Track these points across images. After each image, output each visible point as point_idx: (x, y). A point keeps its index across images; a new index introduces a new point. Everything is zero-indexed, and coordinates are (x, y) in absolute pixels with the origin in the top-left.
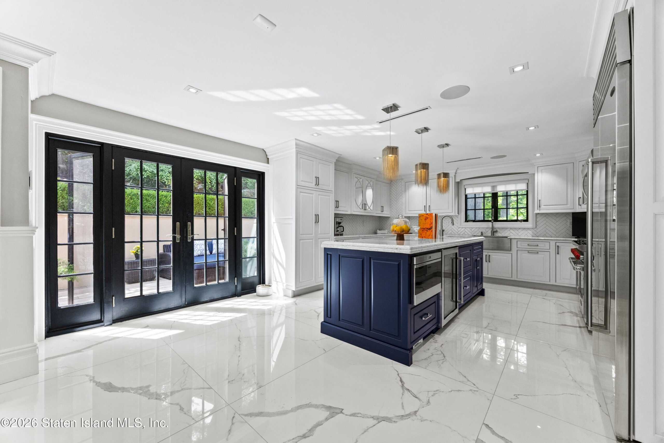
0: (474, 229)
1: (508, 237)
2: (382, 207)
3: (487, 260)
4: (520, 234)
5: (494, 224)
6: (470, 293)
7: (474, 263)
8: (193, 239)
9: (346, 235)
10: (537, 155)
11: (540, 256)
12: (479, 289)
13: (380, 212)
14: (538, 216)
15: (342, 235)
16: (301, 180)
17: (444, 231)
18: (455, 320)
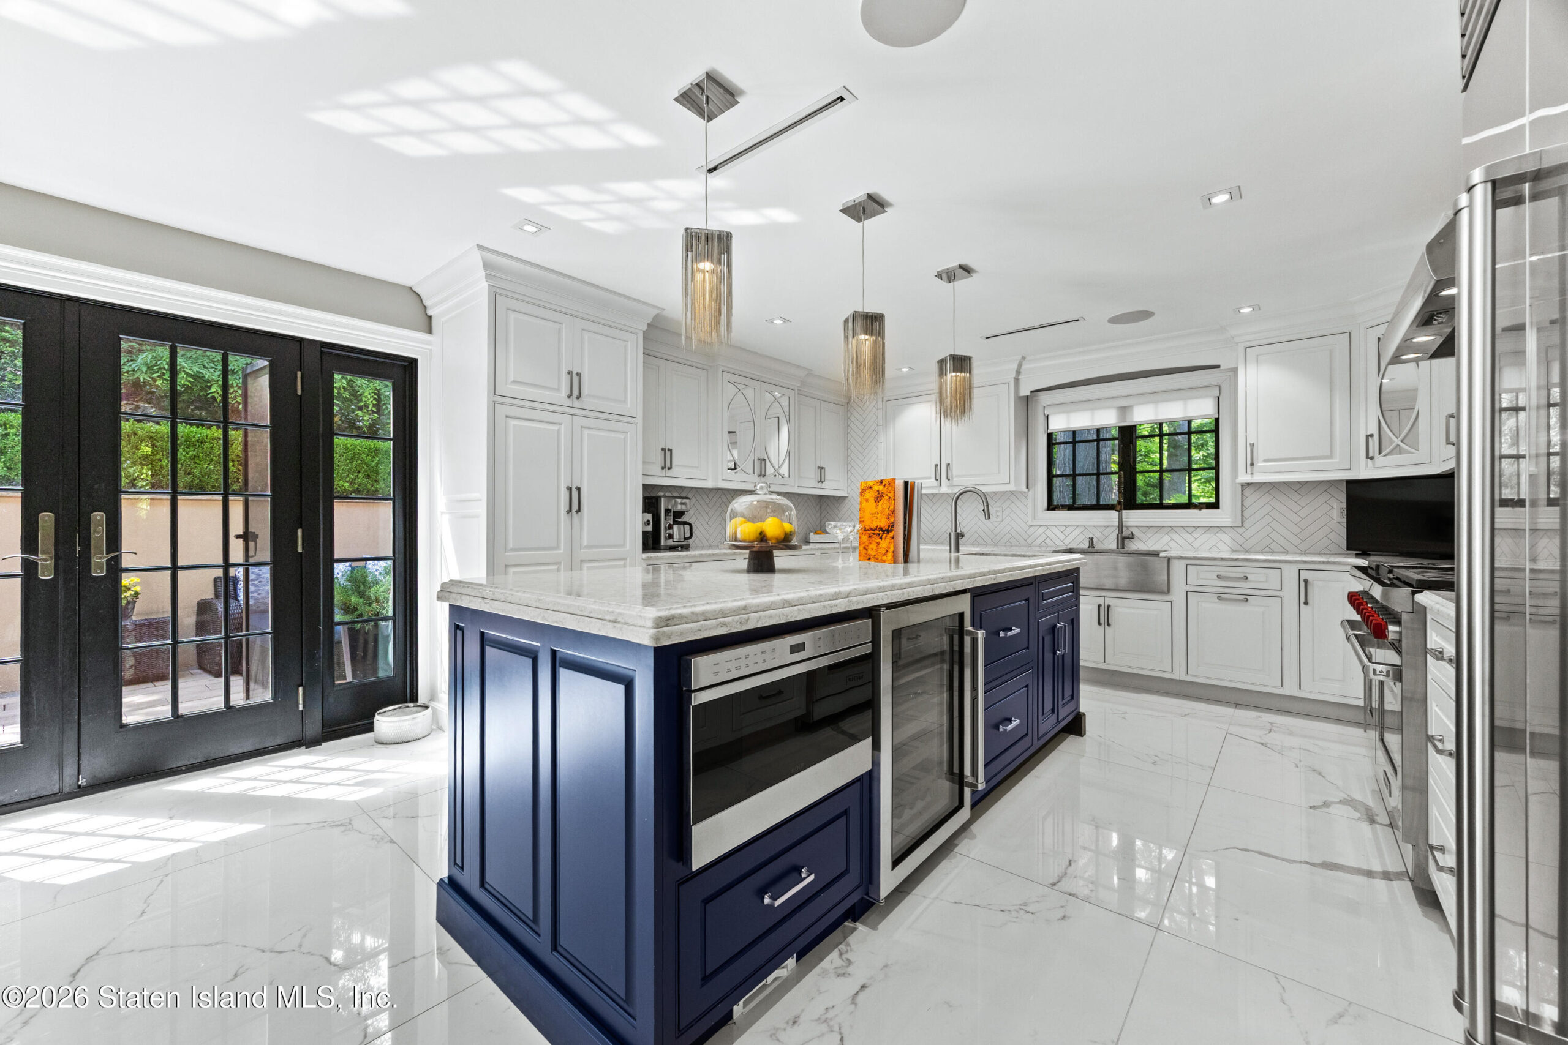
0: (1071, 529)
1: (1162, 554)
2: (821, 468)
3: (1102, 621)
4: (1196, 544)
5: (1124, 517)
6: (1026, 739)
7: (1043, 639)
8: (115, 569)
9: (696, 548)
10: (1241, 311)
11: (1255, 608)
12: (1064, 719)
13: (814, 483)
14: (1247, 492)
15: (686, 548)
16: (512, 378)
17: (963, 536)
18: (956, 845)
